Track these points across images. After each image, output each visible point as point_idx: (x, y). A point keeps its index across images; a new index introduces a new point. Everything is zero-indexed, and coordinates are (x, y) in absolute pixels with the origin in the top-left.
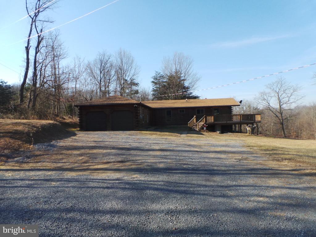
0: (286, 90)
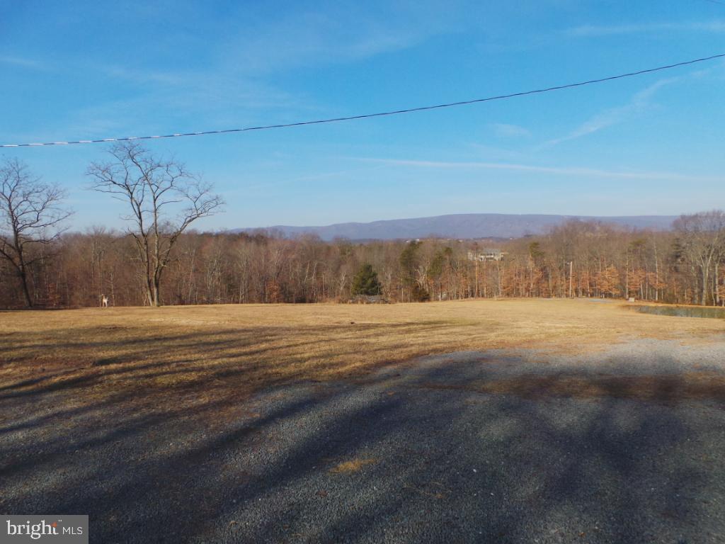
0: (30, 193)
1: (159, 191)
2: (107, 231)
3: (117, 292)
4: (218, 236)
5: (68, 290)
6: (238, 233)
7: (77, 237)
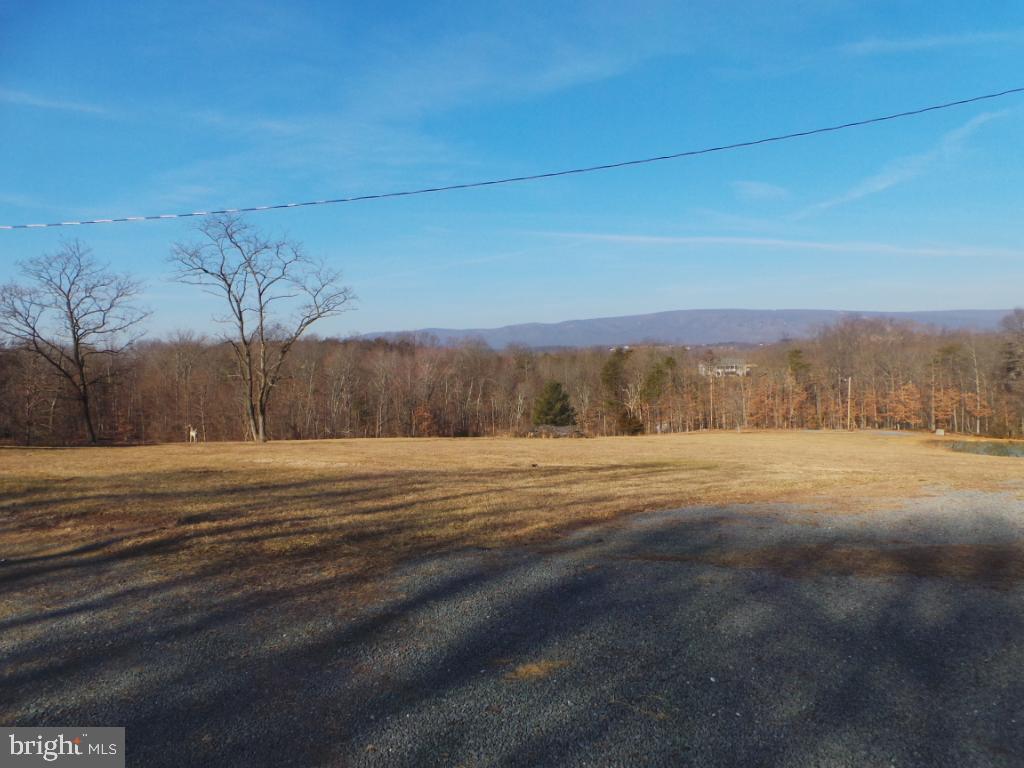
0: (94, 286)
1: (266, 282)
2: (195, 338)
3: (209, 421)
4: (346, 343)
5: (143, 419)
6: (373, 340)
7: (156, 345)
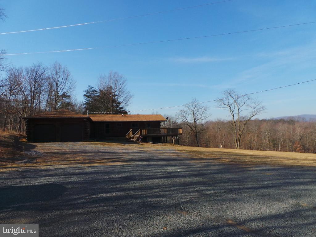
0: (199, 109)
1: (240, 106)
3: (225, 144)
5: (208, 143)
